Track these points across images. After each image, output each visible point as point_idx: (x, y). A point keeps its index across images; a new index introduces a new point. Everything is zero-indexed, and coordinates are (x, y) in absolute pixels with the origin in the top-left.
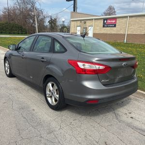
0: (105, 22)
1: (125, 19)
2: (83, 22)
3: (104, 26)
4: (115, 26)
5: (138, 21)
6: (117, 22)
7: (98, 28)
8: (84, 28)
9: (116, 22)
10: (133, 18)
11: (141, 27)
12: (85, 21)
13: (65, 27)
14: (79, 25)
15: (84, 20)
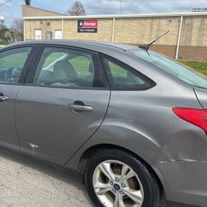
0: (81, 24)
1: (109, 22)
2: (44, 22)
3: (79, 31)
4: (96, 31)
5: (126, 25)
6: (98, 25)
7: (69, 33)
8: (48, 32)
9: (96, 26)
10: (121, 21)
11: (131, 34)
12: (48, 22)
13: (7, 30)
14: (38, 28)
15: (46, 20)
